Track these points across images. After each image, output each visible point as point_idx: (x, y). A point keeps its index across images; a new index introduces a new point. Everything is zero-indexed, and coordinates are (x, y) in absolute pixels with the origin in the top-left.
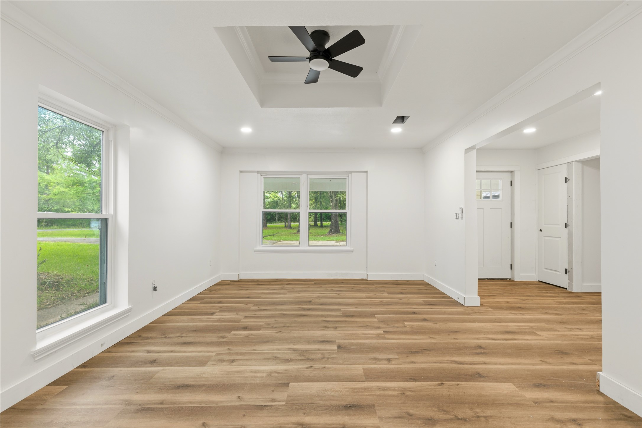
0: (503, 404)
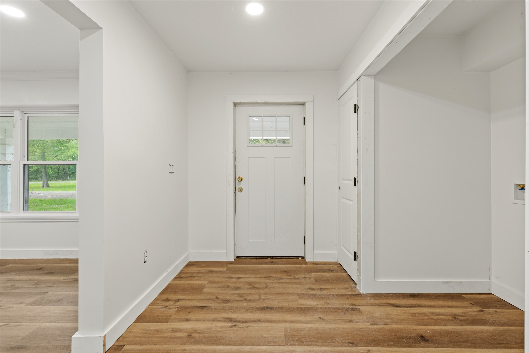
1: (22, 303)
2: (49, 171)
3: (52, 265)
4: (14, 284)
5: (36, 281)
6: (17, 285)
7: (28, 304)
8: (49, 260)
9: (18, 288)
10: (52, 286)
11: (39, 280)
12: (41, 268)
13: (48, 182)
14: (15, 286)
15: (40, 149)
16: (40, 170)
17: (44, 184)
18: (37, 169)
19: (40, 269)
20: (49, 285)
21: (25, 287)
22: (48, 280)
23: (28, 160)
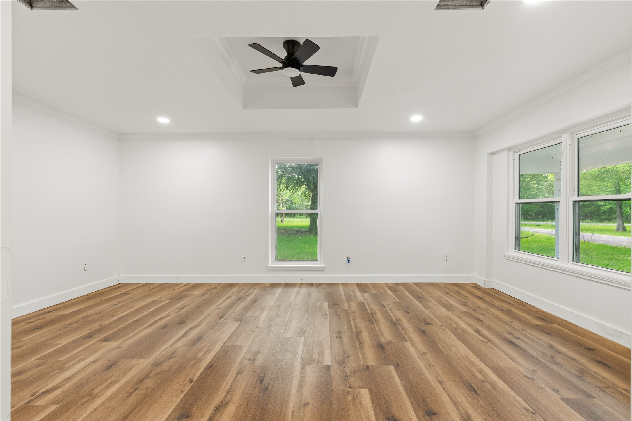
0: (132, 412)
1: (557, 391)
2: (626, 211)
3: (610, 352)
4: (554, 356)
5: (582, 367)
6: (558, 359)
7: (563, 399)
8: (607, 342)
9: (557, 364)
10: (603, 389)
11: (586, 368)
12: (593, 349)
13: (624, 224)
14: (554, 359)
15: (612, 183)
16: (614, 209)
17: (618, 227)
18: (610, 208)
19: (590, 349)
20: (599, 384)
21: (566, 368)
22: (599, 375)
23: (578, 196)
